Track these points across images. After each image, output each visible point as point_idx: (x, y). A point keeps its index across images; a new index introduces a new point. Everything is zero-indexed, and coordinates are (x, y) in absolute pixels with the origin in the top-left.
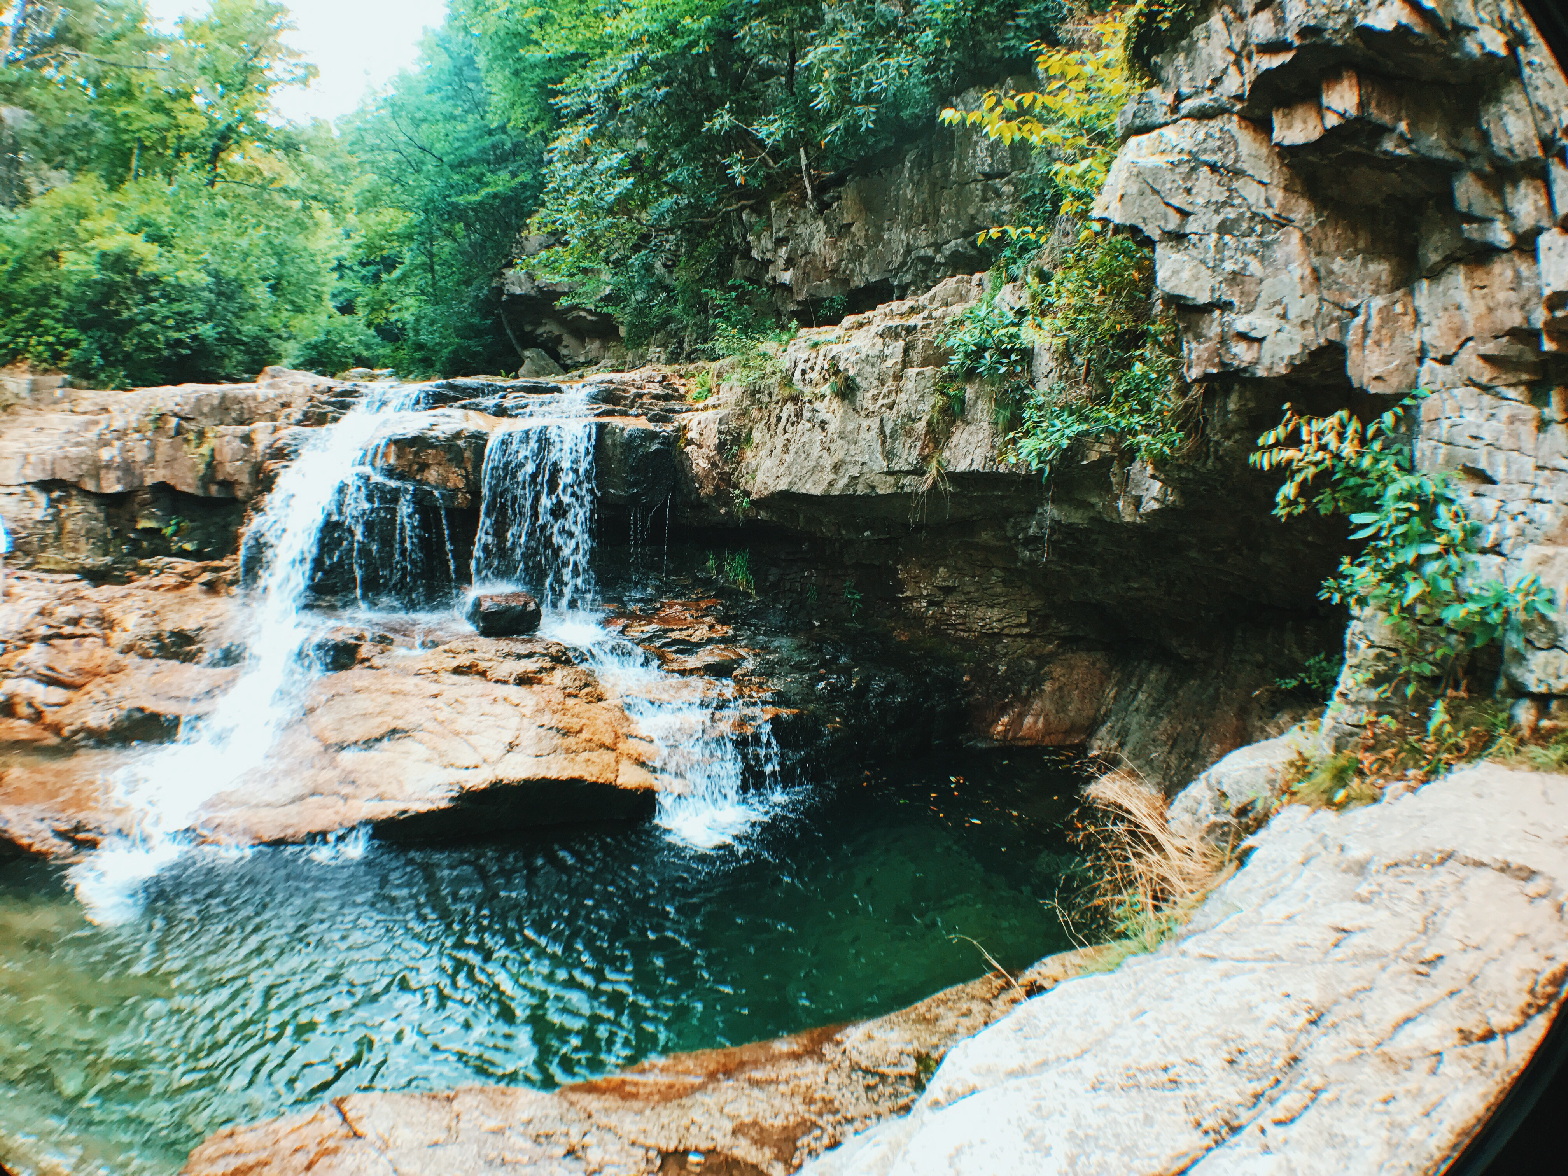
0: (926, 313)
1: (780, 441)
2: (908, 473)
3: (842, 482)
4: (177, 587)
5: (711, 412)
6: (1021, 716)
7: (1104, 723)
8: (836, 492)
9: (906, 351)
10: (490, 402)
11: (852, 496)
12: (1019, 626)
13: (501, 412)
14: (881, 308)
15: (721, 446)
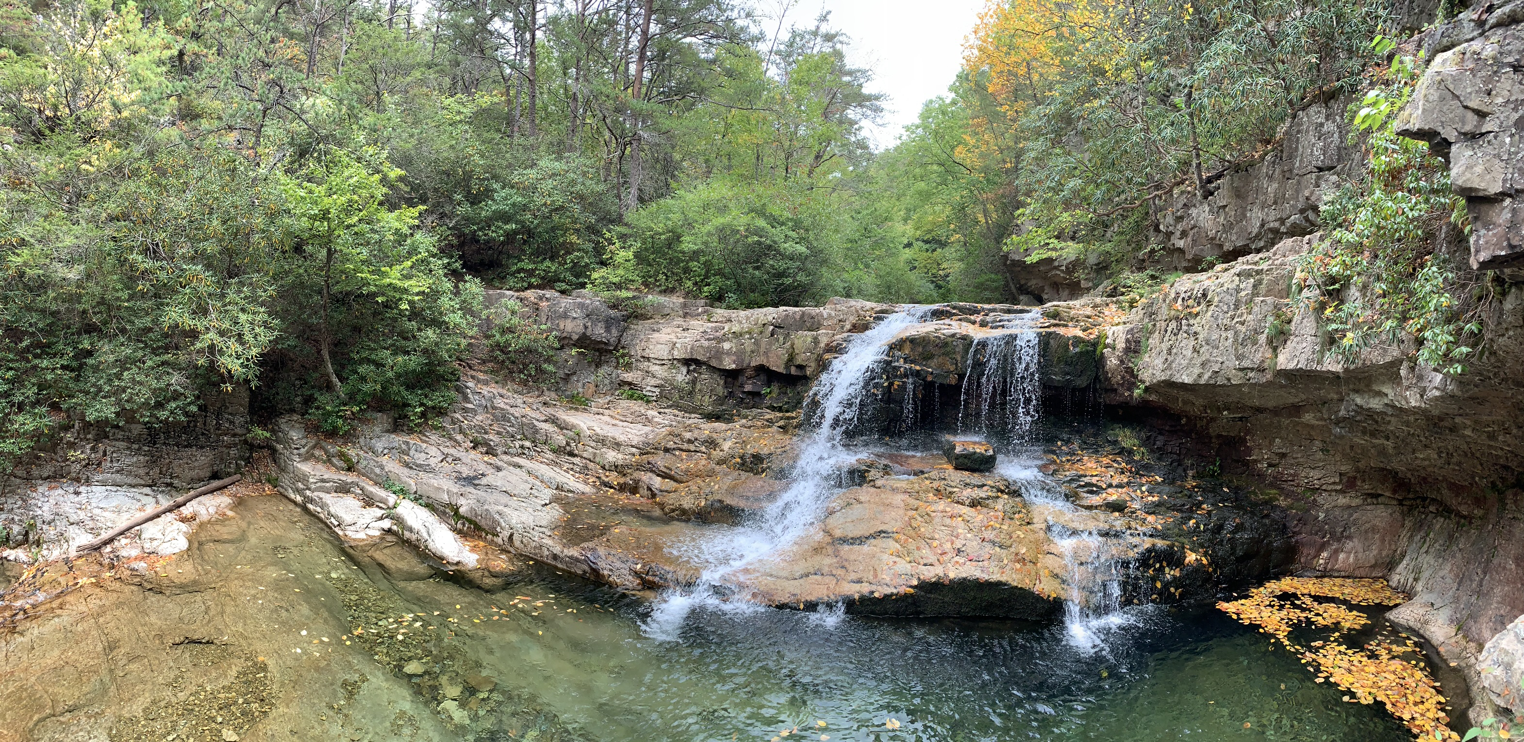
0: (1270, 262)
1: (1165, 346)
2: (1252, 369)
3: (1206, 377)
4: (764, 427)
5: (1120, 327)
6: (1336, 552)
7: (1401, 560)
8: (1202, 381)
9: (1254, 286)
10: (978, 318)
11: (1214, 386)
12: (1334, 483)
13: (983, 324)
14: (1240, 259)
15: (1127, 350)
